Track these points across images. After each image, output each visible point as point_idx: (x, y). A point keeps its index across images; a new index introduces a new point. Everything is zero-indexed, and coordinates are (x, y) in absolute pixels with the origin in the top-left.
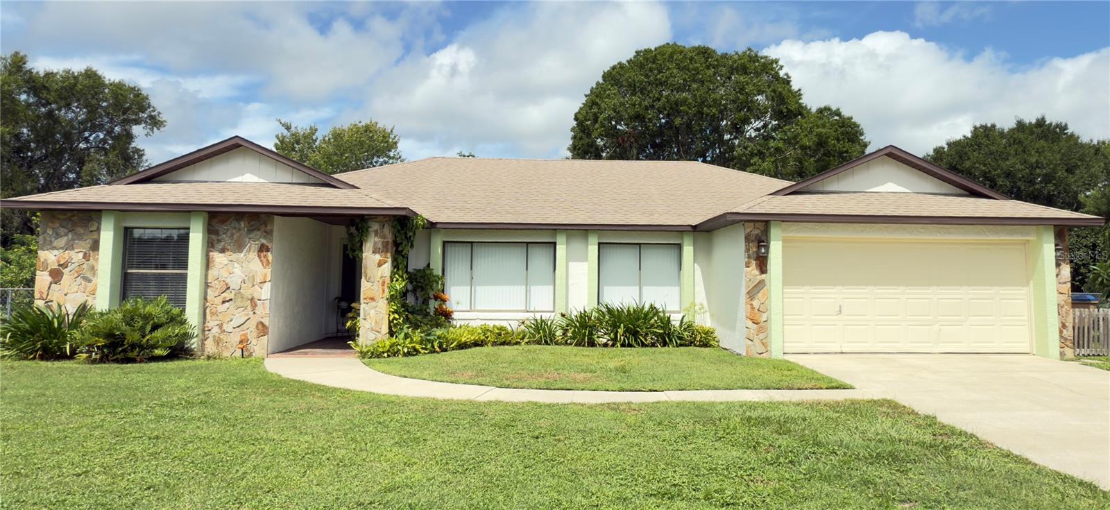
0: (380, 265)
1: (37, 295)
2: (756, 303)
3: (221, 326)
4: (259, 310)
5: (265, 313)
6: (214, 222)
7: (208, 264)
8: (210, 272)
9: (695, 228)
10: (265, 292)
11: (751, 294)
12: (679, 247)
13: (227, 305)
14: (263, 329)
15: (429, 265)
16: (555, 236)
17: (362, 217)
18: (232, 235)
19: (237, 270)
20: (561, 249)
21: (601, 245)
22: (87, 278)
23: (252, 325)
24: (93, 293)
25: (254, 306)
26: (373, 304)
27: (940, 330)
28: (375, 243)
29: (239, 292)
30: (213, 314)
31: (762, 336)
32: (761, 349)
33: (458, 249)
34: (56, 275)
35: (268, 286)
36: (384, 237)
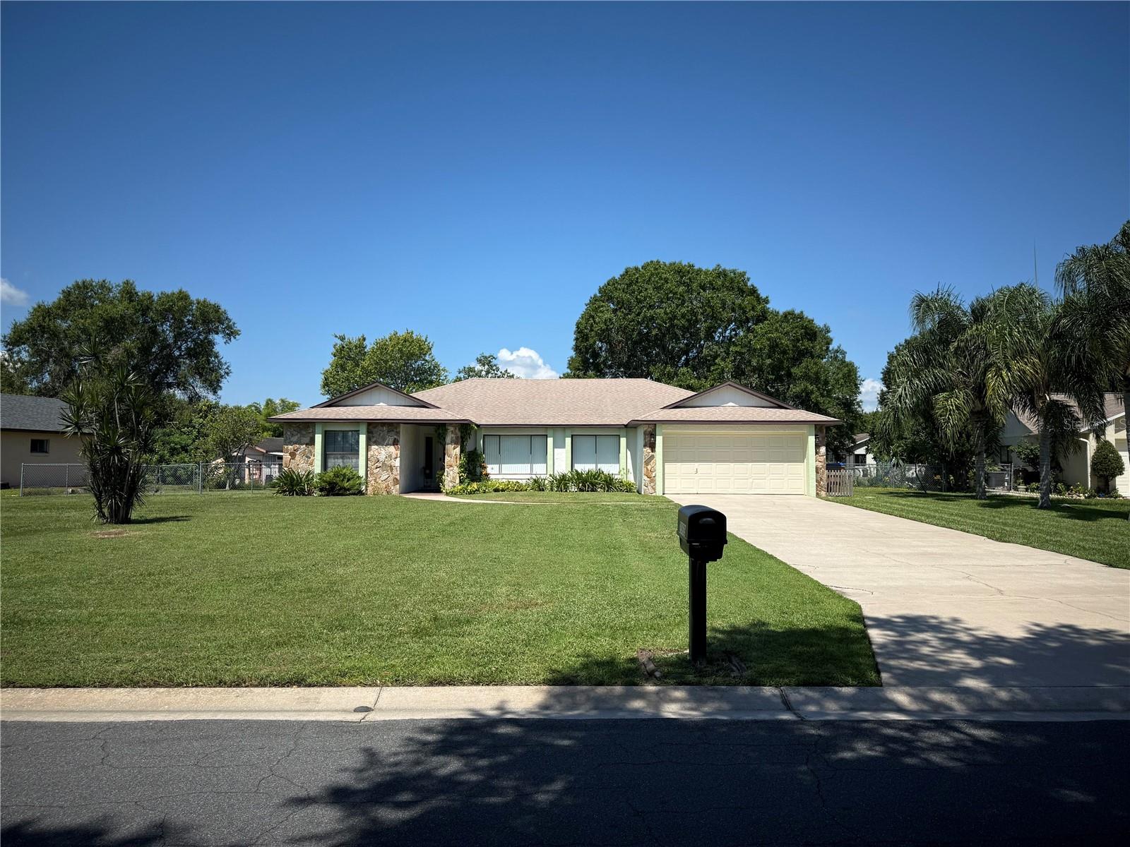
0: (454, 449)
1: (284, 465)
2: (649, 467)
3: (375, 480)
4: (394, 472)
5: (397, 473)
6: (371, 427)
7: (367, 450)
8: (369, 453)
9: (626, 426)
10: (397, 463)
11: (647, 463)
12: (619, 437)
13: (378, 469)
14: (396, 481)
15: (476, 449)
16: (546, 431)
17: (444, 425)
18: (380, 434)
19: (383, 452)
20: (550, 440)
21: (574, 437)
22: (310, 455)
23: (391, 479)
24: (311, 464)
25: (392, 470)
26: (452, 468)
27: (753, 482)
28: (452, 437)
29: (384, 463)
30: (371, 474)
31: (652, 484)
32: (652, 491)
33: (493, 438)
34: (293, 455)
35: (398, 459)
36: (456, 434)
